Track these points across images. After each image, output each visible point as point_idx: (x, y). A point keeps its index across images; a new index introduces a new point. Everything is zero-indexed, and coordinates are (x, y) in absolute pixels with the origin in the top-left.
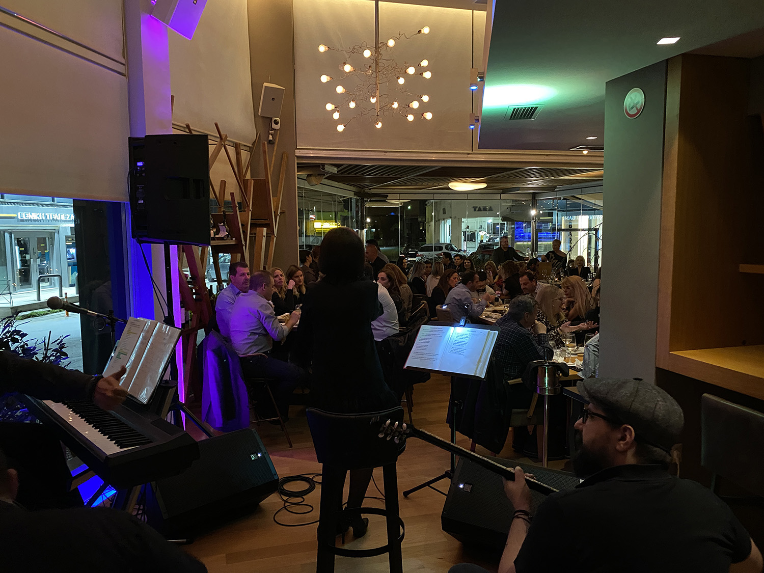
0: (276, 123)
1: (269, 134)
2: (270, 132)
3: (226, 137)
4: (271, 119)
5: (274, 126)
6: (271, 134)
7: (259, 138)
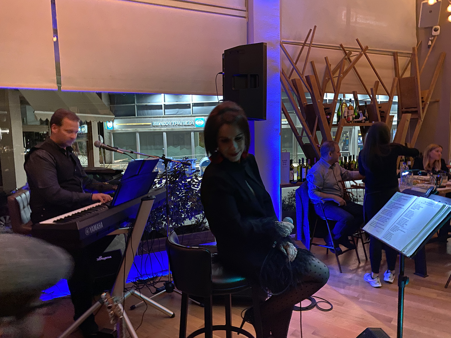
0: (436, 30)
1: (429, 40)
2: (430, 39)
3: (367, 47)
4: (432, 28)
5: (434, 33)
6: (431, 40)
7: (420, 45)
